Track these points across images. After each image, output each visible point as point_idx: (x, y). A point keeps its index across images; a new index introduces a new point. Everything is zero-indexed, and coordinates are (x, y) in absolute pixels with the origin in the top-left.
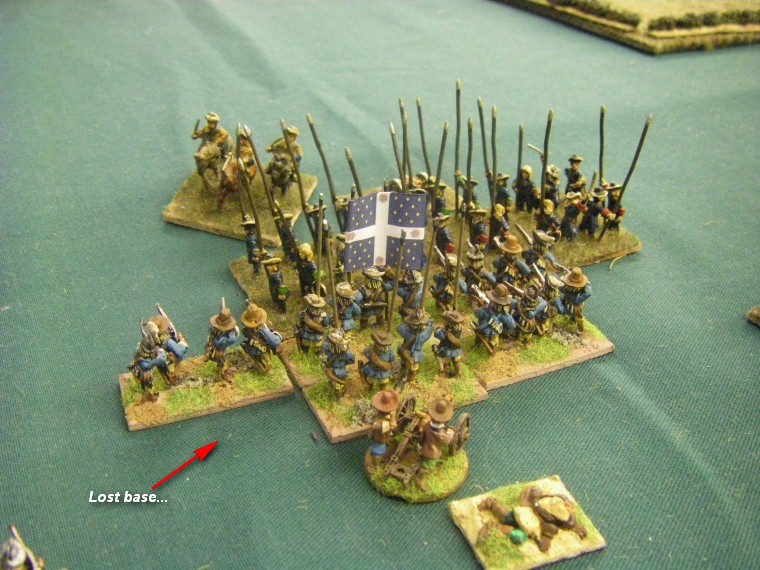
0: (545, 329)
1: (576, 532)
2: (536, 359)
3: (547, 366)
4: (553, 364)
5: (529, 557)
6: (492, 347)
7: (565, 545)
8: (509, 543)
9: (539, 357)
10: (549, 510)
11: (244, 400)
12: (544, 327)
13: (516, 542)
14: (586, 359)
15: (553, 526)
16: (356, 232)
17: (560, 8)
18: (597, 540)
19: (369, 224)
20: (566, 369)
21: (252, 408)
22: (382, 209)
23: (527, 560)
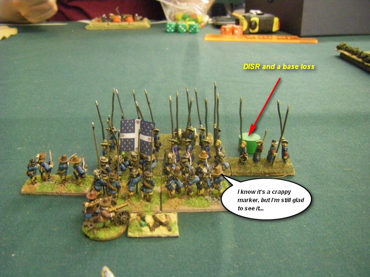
0: (201, 193)
1: (167, 228)
2: (191, 204)
3: (196, 208)
4: (199, 208)
5: (145, 232)
6: (171, 194)
7: (161, 231)
8: (138, 225)
9: (193, 204)
10: (158, 217)
11: (67, 193)
12: (201, 191)
13: (141, 225)
14: (218, 210)
15: (158, 224)
16: (125, 134)
17: (366, 64)
18: (176, 232)
19: (131, 132)
20: (206, 212)
21: (69, 196)
22: (137, 127)
23: (144, 233)
